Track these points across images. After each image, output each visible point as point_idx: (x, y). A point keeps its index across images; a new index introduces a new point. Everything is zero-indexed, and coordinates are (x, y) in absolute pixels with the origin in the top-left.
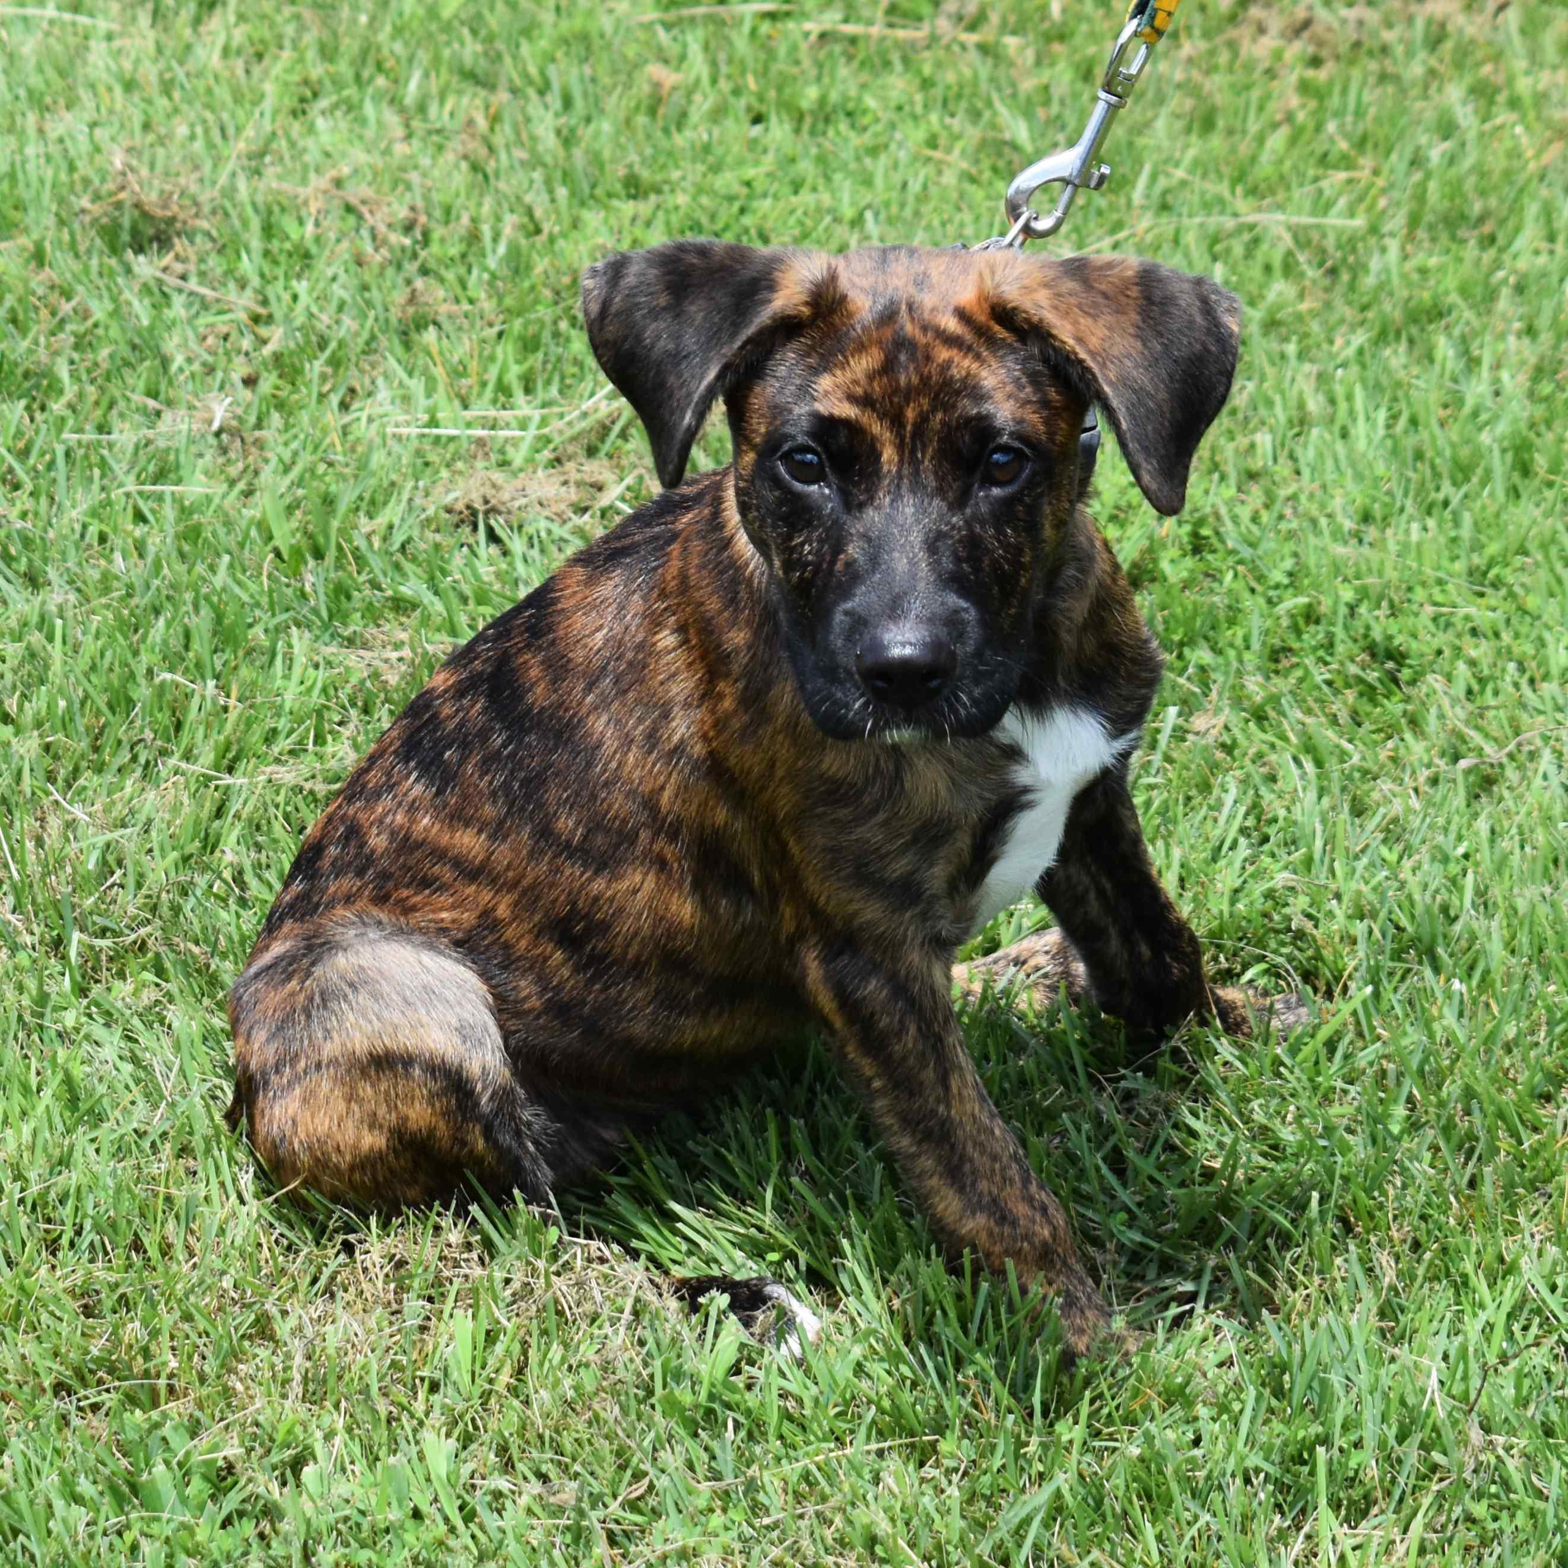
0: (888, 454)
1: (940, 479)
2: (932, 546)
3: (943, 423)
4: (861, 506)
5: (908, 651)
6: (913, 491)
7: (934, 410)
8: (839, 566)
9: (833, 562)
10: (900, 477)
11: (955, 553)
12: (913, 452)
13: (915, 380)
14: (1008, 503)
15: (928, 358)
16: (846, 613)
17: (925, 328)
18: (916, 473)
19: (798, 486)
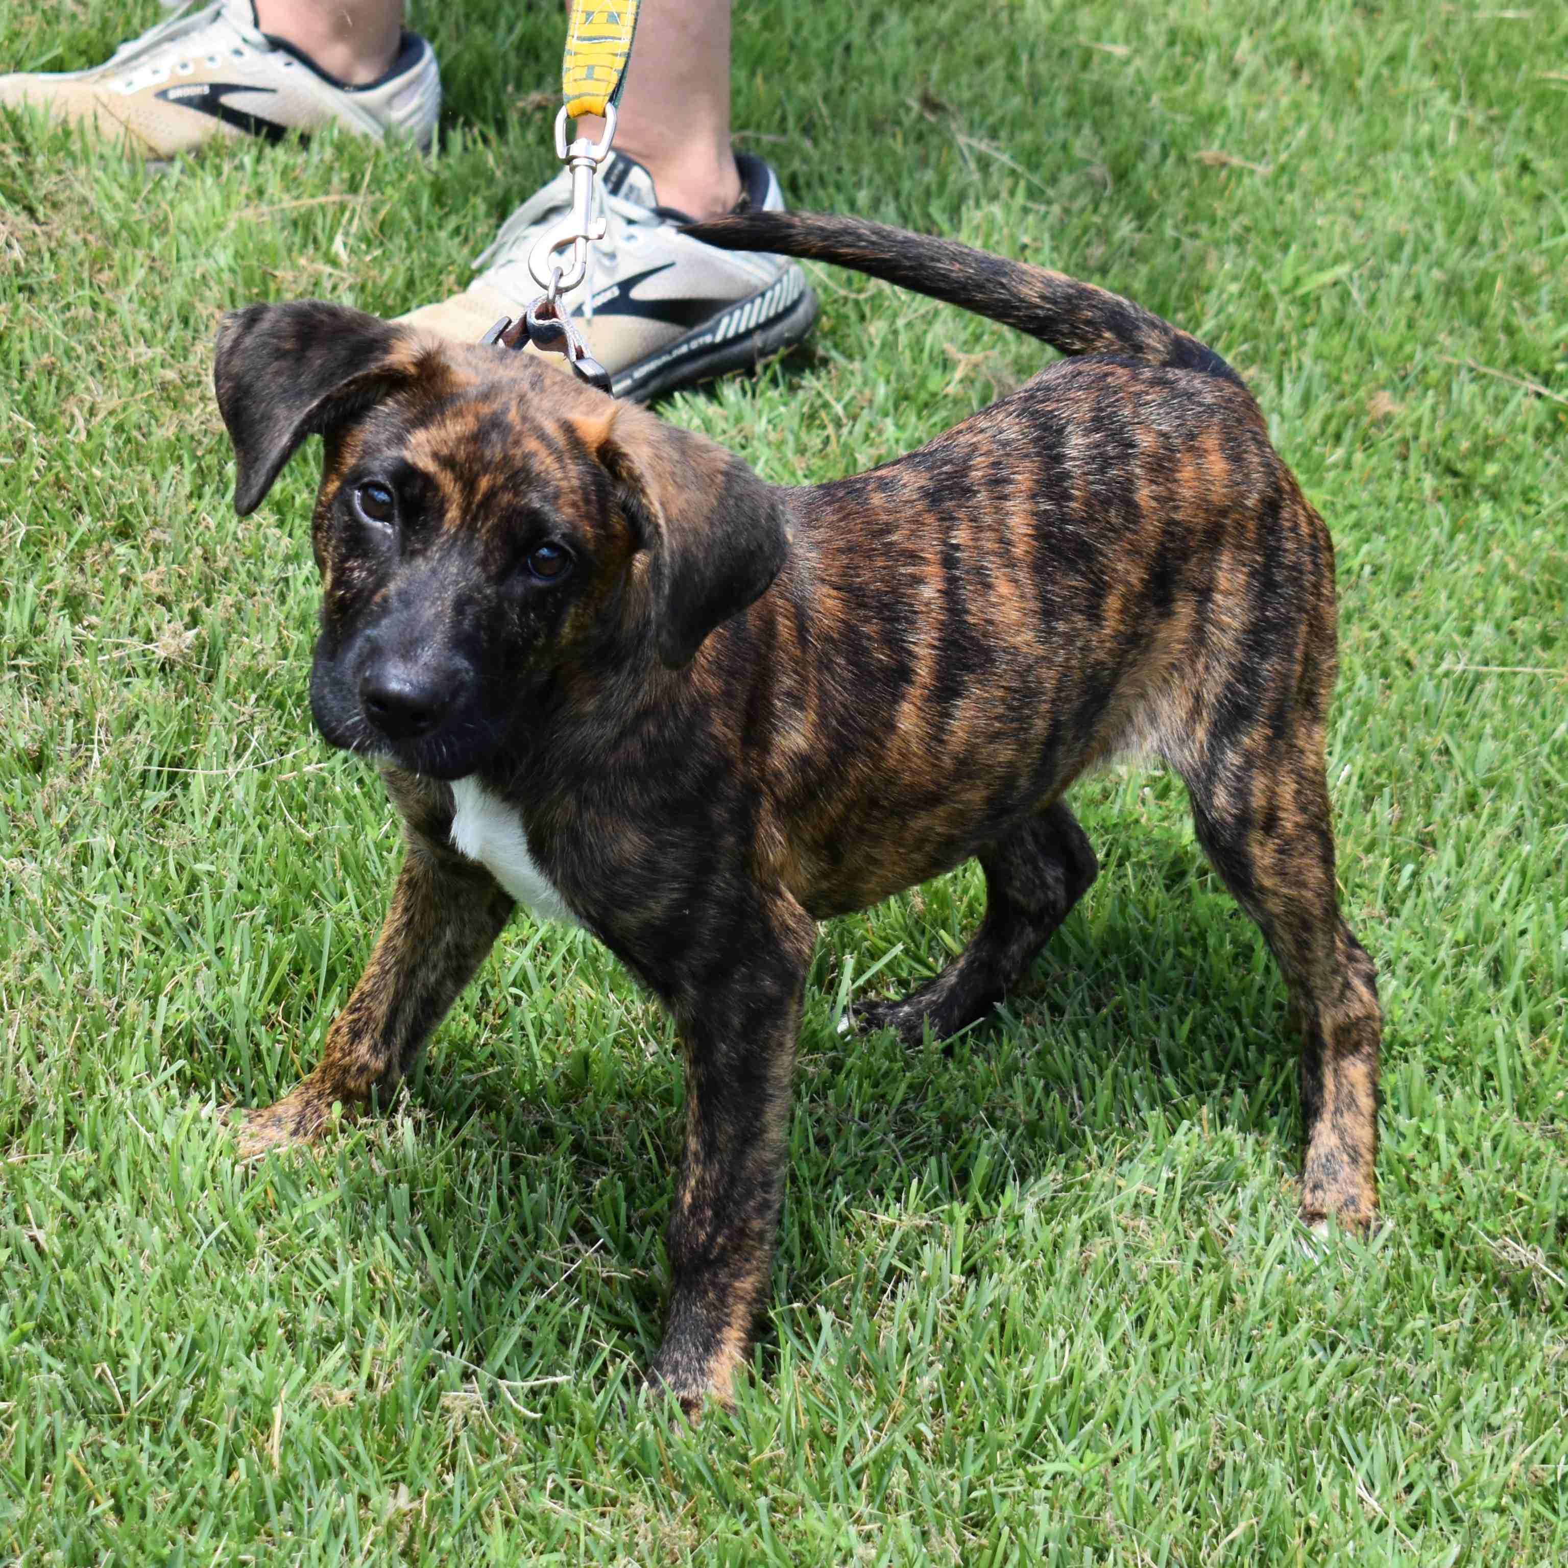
0: (453, 513)
1: (488, 550)
2: (460, 605)
3: (509, 504)
4: (414, 554)
5: (407, 688)
6: (461, 554)
7: (504, 487)
8: (377, 598)
9: (374, 592)
10: (455, 537)
11: (477, 619)
12: (475, 519)
13: (498, 456)
14: (542, 593)
15: (517, 443)
16: (368, 639)
17: (524, 419)
18: (471, 539)
19: (366, 519)
